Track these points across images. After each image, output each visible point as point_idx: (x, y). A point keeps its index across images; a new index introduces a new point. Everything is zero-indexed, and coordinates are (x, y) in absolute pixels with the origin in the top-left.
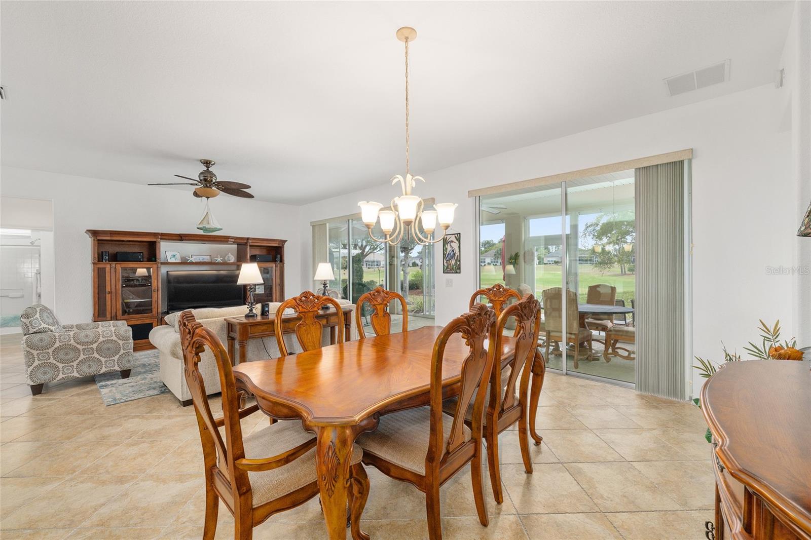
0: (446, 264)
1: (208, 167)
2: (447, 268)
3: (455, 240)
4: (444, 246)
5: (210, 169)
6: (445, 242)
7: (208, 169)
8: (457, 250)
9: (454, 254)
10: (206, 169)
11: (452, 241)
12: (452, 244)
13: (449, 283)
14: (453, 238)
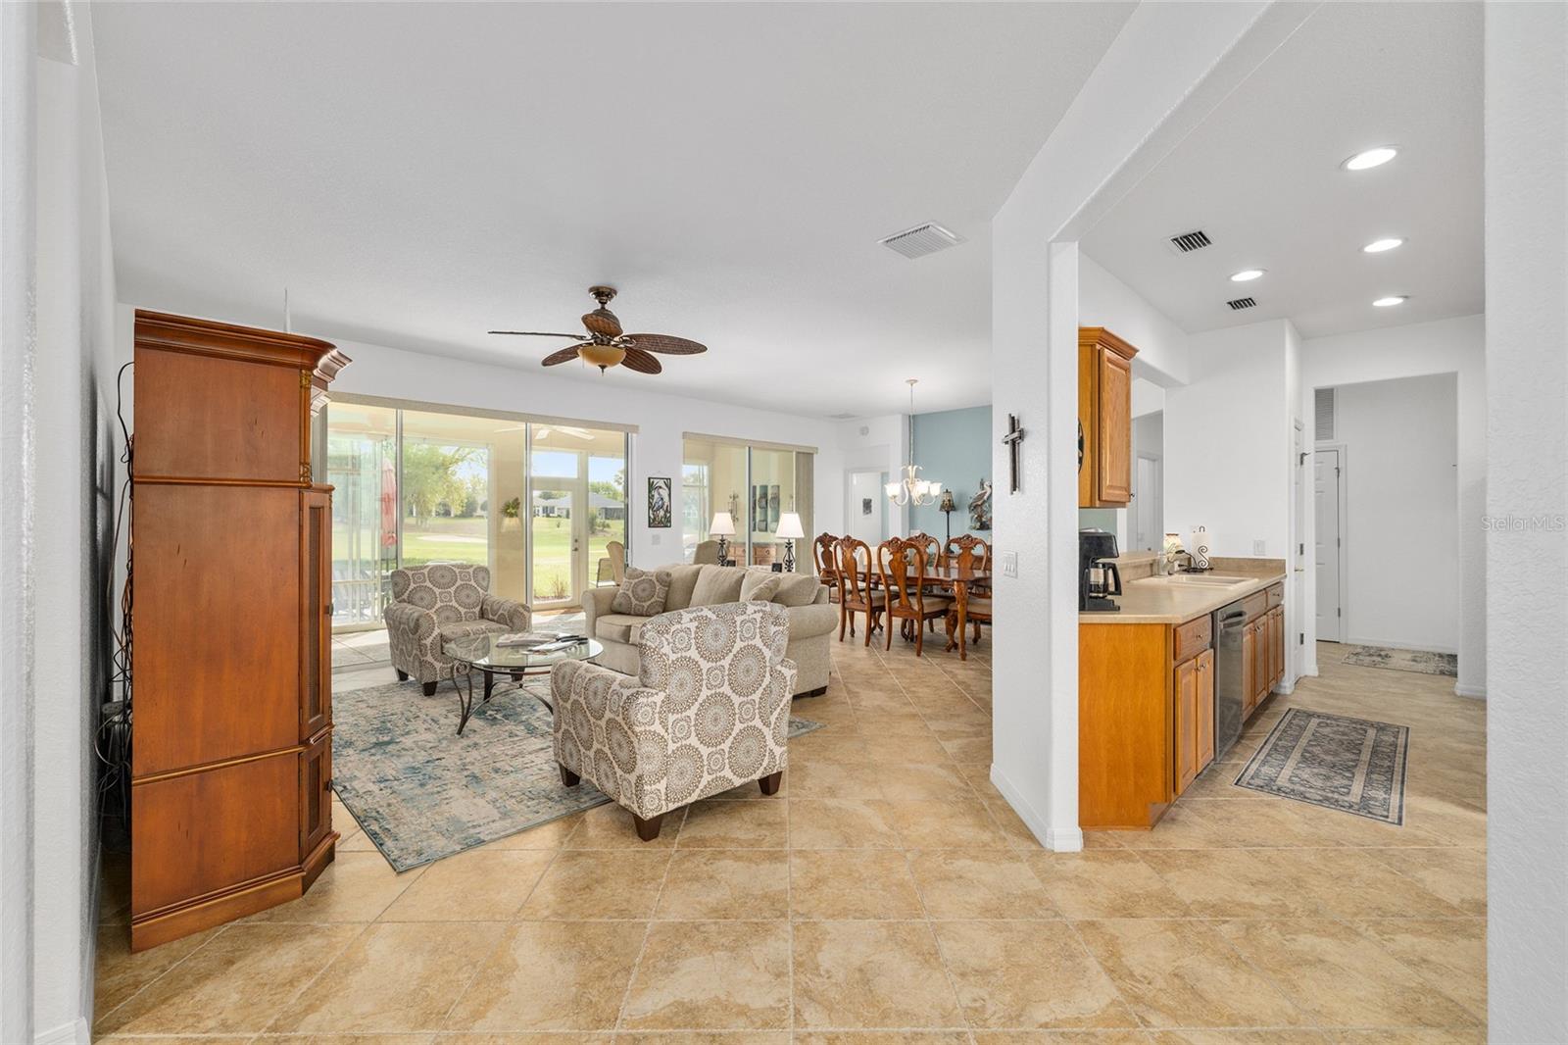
0: (652, 516)
1: (603, 303)
2: (654, 519)
3: (664, 486)
4: (650, 492)
5: (606, 307)
6: (651, 487)
7: (603, 308)
8: (666, 499)
9: (663, 504)
10: (599, 306)
11: (660, 487)
12: (660, 490)
13: (656, 540)
14: (661, 483)
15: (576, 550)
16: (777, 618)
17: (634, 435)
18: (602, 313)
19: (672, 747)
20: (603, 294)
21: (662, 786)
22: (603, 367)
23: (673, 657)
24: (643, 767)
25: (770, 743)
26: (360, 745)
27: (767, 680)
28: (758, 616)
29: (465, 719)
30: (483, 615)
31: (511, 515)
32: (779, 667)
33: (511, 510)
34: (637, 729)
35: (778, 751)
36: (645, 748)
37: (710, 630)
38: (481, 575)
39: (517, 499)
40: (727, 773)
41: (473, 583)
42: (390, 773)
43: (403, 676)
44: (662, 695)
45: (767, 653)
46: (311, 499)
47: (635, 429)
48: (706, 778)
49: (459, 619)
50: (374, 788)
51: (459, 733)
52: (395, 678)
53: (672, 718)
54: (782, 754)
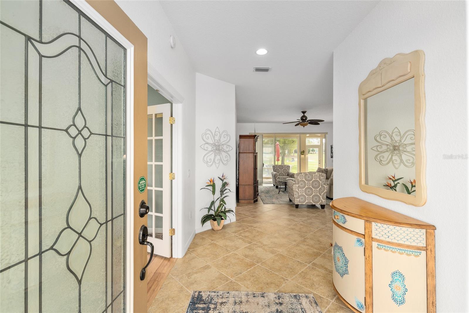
1: (304, 114)
4: (331, 149)
6: (332, 147)
7: (304, 115)
10: (303, 115)
15: (320, 163)
16: (323, 176)
17: (327, 135)
18: (304, 116)
19: (300, 194)
20: (304, 112)
21: (298, 200)
22: (304, 127)
23: (300, 180)
24: (295, 196)
25: (321, 199)
26: (264, 192)
27: (320, 187)
28: (318, 175)
29: (279, 192)
30: (288, 175)
31: (302, 154)
32: (323, 185)
33: (302, 153)
34: (294, 190)
35: (323, 201)
36: (295, 193)
37: (308, 176)
38: (288, 167)
39: (304, 151)
40: (311, 201)
41: (286, 169)
42: (267, 196)
43: (274, 185)
44: (298, 185)
45: (320, 182)
46: (255, 154)
47: (327, 133)
48: (307, 201)
49: (283, 176)
50: (264, 197)
51: (279, 193)
52: (273, 186)
53: (300, 189)
54: (324, 201)
